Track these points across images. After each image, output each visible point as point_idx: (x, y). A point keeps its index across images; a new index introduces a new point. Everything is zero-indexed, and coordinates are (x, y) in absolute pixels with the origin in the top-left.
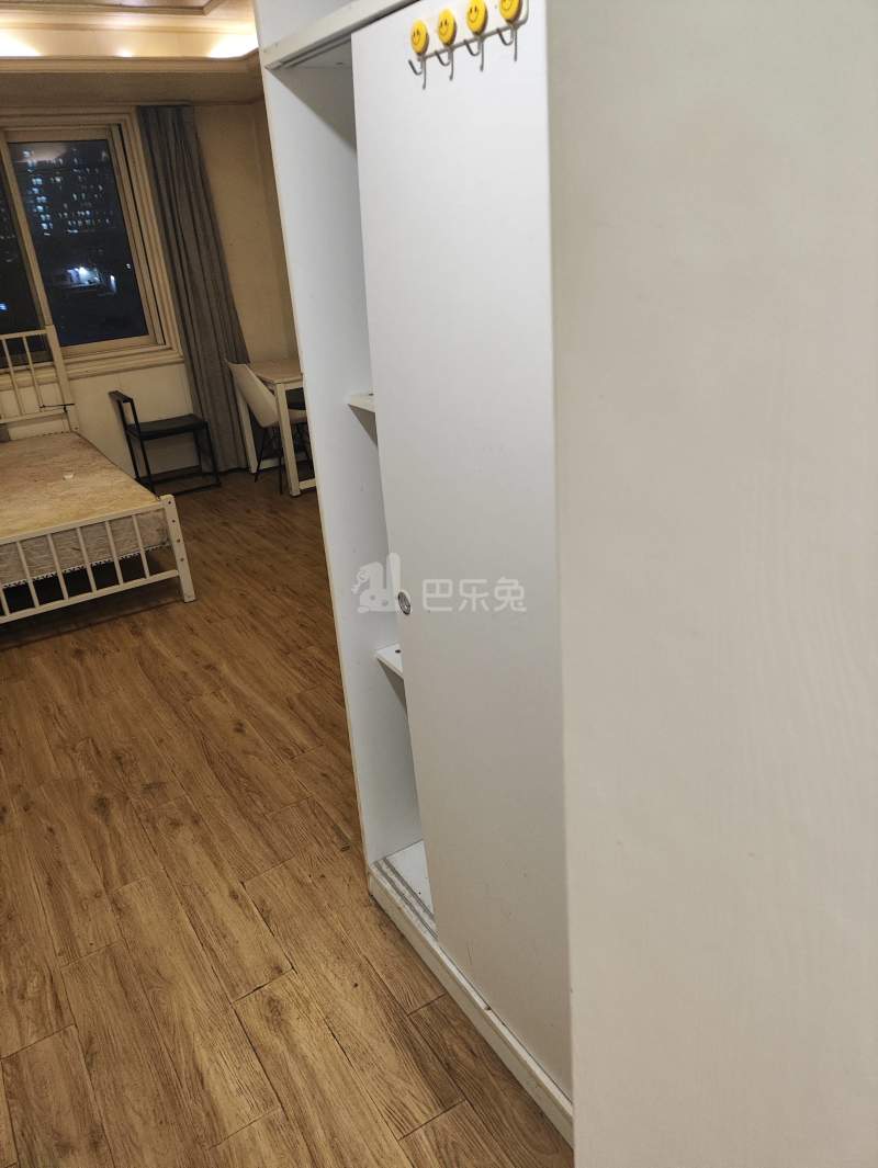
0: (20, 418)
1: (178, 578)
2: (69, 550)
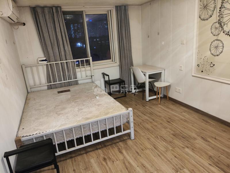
0: (82, 79)
1: (130, 132)
2: (103, 124)
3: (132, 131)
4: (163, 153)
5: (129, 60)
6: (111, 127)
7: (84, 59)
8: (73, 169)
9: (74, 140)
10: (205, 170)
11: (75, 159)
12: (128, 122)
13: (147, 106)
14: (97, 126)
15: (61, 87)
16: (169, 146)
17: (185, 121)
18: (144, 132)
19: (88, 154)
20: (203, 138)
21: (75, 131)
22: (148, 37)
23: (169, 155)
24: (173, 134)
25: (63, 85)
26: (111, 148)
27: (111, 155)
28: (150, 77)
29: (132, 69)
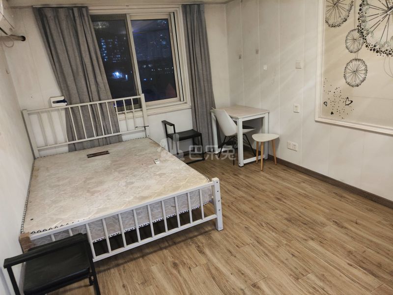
1: (216, 219)
2: (170, 207)
3: (219, 216)
4: (273, 251)
5: (207, 98)
6: (184, 210)
7: (131, 98)
8: (121, 285)
9: (121, 235)
10: (342, 275)
11: (124, 267)
12: (212, 202)
13: (240, 174)
14: (160, 210)
15: (93, 146)
16: (281, 238)
17: (306, 196)
18: (239, 218)
19: (146, 258)
20: (336, 222)
21: (124, 219)
22: (240, 58)
23: (283, 253)
24: (286, 219)
25: (96, 143)
26: (184, 247)
27: (185, 258)
28: (246, 125)
29: (214, 113)
